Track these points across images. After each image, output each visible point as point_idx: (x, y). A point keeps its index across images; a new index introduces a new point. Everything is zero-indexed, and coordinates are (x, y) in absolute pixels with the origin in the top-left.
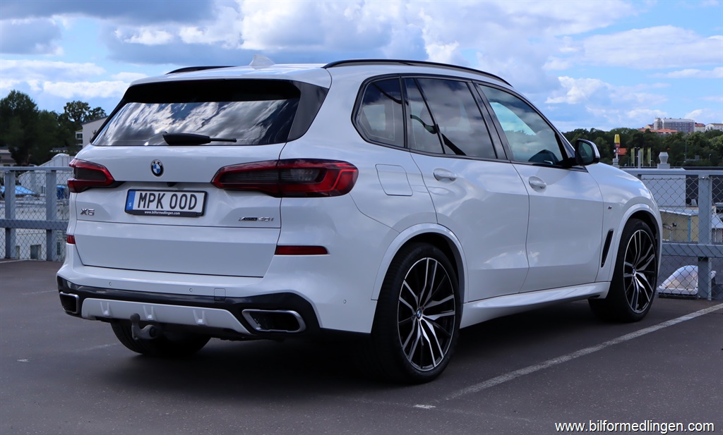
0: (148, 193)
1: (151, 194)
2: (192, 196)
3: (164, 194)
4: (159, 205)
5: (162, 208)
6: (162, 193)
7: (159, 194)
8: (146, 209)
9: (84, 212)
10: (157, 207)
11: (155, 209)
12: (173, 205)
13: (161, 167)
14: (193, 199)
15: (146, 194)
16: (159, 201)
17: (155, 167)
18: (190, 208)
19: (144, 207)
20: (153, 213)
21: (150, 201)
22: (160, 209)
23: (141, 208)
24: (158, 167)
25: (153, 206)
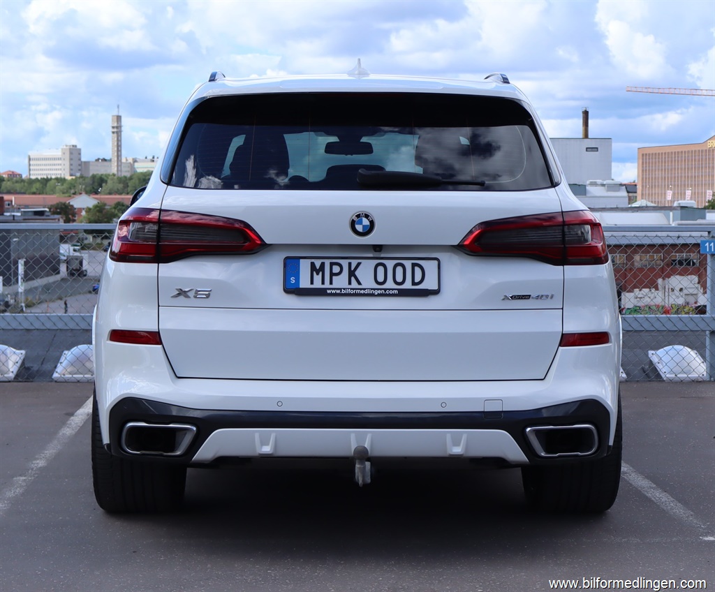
0: (327, 263)
1: (332, 264)
2: (414, 265)
3: (359, 264)
4: (353, 279)
5: (359, 283)
6: (354, 263)
7: (350, 264)
8: (327, 285)
9: (181, 293)
10: (350, 283)
11: (347, 286)
12: (381, 279)
13: (372, 223)
14: (417, 270)
15: (323, 264)
16: (352, 274)
17: (360, 223)
18: (414, 283)
19: (323, 283)
20: (343, 292)
21: (332, 274)
22: (354, 284)
23: (318, 284)
24: (366, 222)
25: (341, 282)
